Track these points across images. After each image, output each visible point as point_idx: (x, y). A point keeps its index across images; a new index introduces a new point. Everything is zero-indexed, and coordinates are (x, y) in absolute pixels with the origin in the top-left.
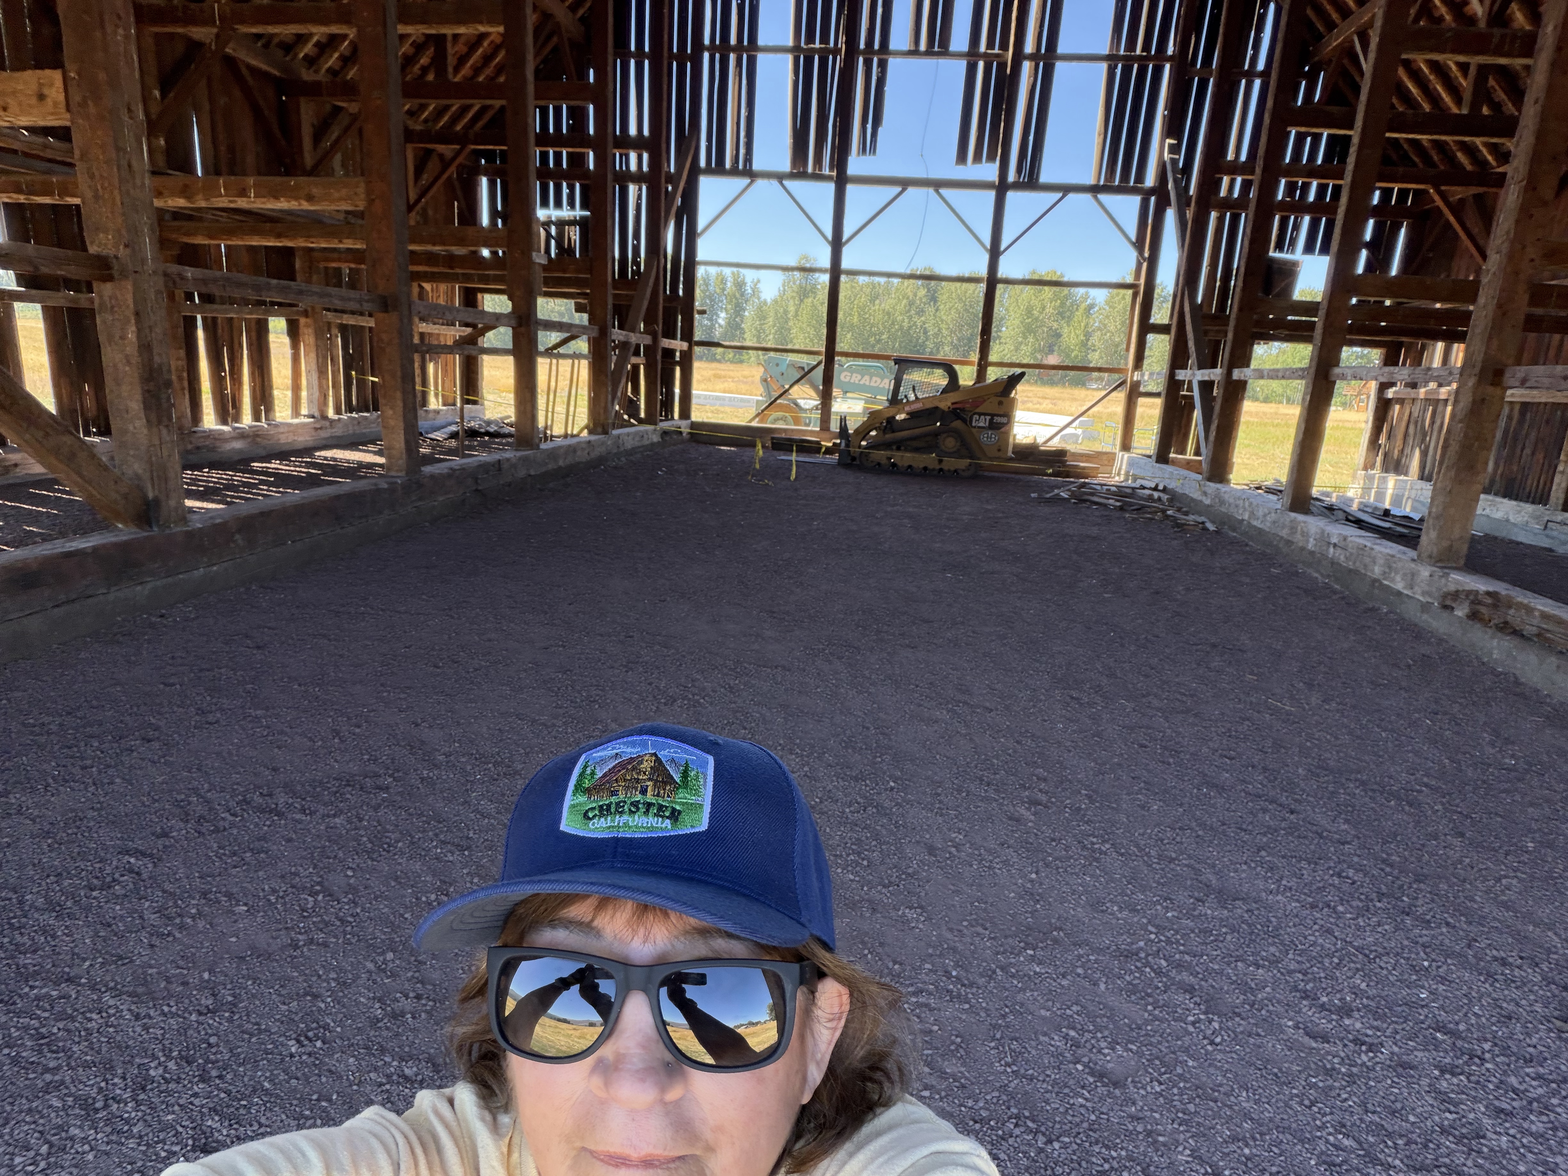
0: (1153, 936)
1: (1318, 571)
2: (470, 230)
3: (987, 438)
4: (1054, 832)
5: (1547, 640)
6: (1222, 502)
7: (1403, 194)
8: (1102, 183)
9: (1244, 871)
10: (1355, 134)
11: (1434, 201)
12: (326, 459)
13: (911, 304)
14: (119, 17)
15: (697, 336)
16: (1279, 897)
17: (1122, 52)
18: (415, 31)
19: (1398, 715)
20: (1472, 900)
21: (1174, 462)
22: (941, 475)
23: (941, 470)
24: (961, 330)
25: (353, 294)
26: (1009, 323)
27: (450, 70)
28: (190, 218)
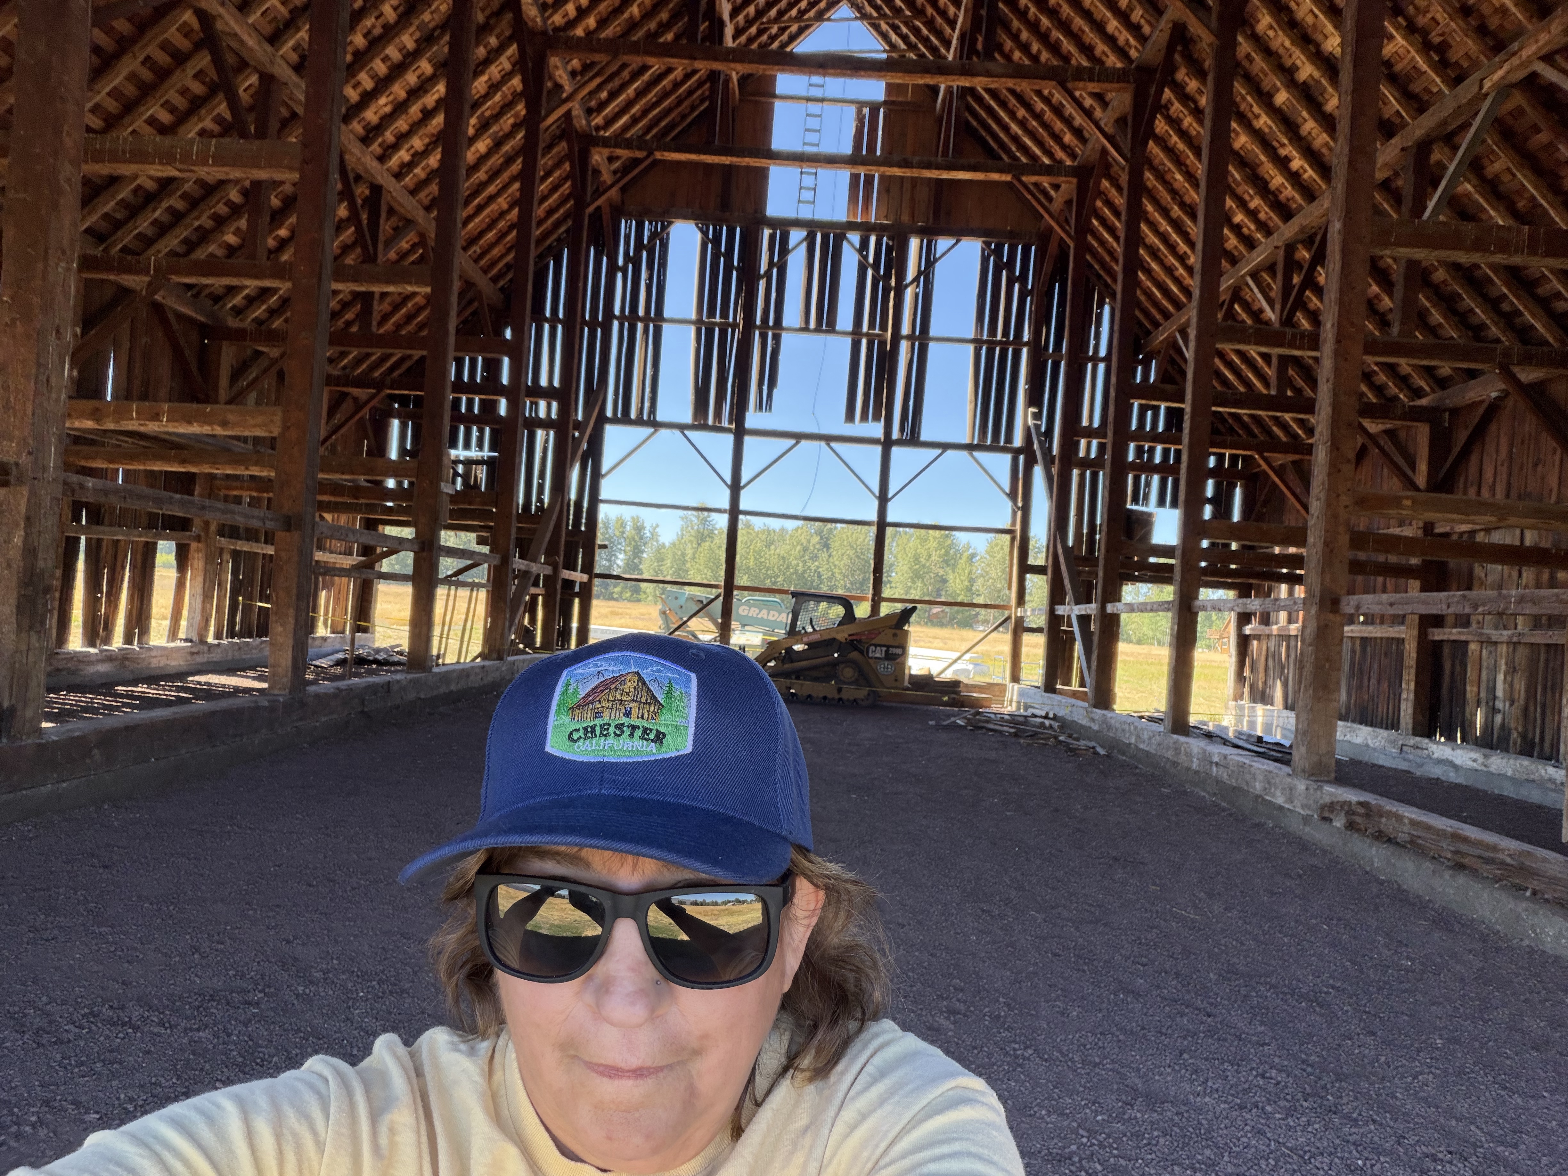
0: (1084, 1140)
1: (1205, 790)
2: (380, 461)
3: (884, 668)
4: (975, 1039)
5: (1419, 845)
6: (1110, 727)
7: (1234, 459)
8: (976, 442)
9: (1168, 1074)
10: (1187, 407)
11: (1260, 466)
12: (199, 683)
13: (805, 549)
14: (64, 252)
15: (597, 570)
16: (1207, 1099)
17: (985, 337)
18: (345, 288)
19: (1297, 921)
20: (1394, 1097)
21: (1061, 692)
22: (839, 704)
23: (840, 699)
24: (853, 575)
25: (256, 512)
26: (898, 569)
27: (374, 323)
28: (92, 442)
